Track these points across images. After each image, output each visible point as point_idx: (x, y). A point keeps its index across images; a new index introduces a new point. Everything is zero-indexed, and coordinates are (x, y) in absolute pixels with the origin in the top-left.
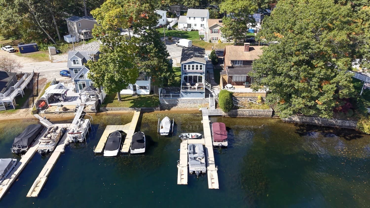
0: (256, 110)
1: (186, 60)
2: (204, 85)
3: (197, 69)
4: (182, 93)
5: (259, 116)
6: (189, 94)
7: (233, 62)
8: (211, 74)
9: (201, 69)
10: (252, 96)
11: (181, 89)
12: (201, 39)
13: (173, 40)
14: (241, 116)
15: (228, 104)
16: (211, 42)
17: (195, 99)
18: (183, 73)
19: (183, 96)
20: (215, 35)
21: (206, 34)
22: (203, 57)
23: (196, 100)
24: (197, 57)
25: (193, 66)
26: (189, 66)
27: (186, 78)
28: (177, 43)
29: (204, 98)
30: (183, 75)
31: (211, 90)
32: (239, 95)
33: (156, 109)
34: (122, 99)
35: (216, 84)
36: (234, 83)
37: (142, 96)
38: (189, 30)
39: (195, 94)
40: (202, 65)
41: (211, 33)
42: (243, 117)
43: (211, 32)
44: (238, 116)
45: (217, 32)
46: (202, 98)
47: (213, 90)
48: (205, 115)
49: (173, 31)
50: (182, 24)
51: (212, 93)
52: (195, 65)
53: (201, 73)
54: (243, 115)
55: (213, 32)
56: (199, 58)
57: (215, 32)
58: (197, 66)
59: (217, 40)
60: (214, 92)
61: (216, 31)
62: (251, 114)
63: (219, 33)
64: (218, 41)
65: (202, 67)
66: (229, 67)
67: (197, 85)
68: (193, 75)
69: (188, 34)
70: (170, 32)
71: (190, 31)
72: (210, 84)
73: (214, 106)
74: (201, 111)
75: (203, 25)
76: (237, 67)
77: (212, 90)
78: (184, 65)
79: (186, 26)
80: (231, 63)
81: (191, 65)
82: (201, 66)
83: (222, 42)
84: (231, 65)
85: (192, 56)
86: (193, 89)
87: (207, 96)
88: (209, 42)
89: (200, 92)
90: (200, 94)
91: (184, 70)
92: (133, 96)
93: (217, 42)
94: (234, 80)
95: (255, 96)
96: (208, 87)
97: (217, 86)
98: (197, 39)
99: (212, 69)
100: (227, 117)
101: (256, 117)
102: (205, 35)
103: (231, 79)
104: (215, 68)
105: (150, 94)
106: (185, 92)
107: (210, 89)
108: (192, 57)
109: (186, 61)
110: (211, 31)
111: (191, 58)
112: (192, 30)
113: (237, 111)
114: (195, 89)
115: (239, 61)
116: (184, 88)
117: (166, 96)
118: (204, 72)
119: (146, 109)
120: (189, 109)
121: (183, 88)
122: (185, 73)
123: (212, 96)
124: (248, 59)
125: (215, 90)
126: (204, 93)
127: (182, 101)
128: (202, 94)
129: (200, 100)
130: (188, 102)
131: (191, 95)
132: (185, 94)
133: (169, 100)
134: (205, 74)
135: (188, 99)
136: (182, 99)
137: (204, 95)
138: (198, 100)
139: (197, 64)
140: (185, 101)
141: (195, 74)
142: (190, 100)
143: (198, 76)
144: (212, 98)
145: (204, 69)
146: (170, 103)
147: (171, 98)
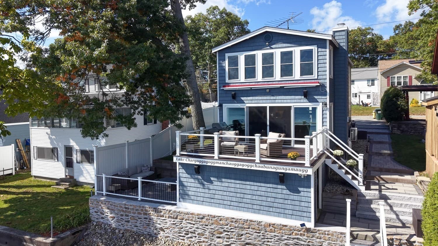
3: (287, 70)
9: (306, 70)
11: (178, 153)
18: (224, 98)
19: (185, 195)
23: (258, 227)
25: (268, 59)
26: (250, 60)
29: (310, 225)
30: (225, 107)
31: (368, 188)
35: (400, 167)
40: (314, 48)
41: (388, 86)
43: (388, 83)
45: (405, 83)
47: (380, 190)
51: (370, 202)
52: (277, 52)
53: (308, 95)
55: (393, 84)
57: (399, 84)
58: (287, 57)
61: (402, 81)
65: (315, 61)
68: (268, 105)
77: (373, 186)
78: (226, 55)
81: (259, 54)
82: (306, 56)
89: (281, 179)
90: (282, 190)
91: (227, 80)
106: (199, 170)
110: (388, 80)
118: (323, 86)
122: (234, 97)
125: (397, 189)
126: (305, 190)
127: (184, 221)
128: (295, 197)
129: (286, 237)
130: (213, 235)
131: (231, 194)
132: (199, 185)
133: (123, 211)
134: (328, 97)
135: (214, 217)
136: (179, 212)
137: (306, 204)
138: (273, 234)
139: (285, 45)
140: (195, 226)
141: (278, 97)
142: (221, 222)
143: (296, 109)
144: (370, 234)
145: (323, 69)
146: (126, 227)
147: (139, 199)
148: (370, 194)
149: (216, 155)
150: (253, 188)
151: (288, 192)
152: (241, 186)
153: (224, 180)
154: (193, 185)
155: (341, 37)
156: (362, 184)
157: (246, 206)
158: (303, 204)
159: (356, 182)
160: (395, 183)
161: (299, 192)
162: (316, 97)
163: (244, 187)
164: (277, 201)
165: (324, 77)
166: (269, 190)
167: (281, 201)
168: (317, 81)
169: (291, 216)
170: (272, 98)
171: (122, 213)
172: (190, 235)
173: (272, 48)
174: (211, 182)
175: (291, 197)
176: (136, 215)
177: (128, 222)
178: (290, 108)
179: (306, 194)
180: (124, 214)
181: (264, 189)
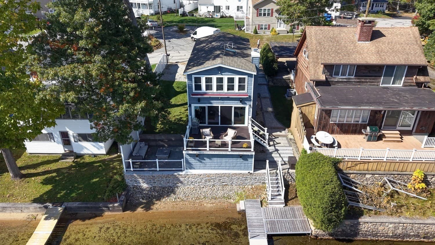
0: (417, 222)
1: (201, 64)
2: (251, 132)
3: (231, 88)
4: (188, 157)
5: (424, 238)
6: (207, 160)
7: (329, 68)
8: (265, 98)
9: (241, 88)
10: (396, 168)
11: (185, 149)
12: (237, 29)
13: (187, 31)
14: (369, 238)
15: (336, 208)
16: (257, 33)
17: (225, 175)
18: (192, 101)
19: (190, 166)
20: (264, 21)
21: (248, 18)
22: (249, 55)
23: (229, 175)
24: (232, 56)
25: (220, 80)
26: (209, 80)
27: (200, 114)
28: (192, 36)
29: (252, 172)
30: (193, 106)
31: (270, 146)
32: (357, 168)
33: (108, 208)
34: (23, 172)
35: (279, 125)
36: (336, 127)
37: (87, 160)
38: (218, 15)
39: (224, 160)
40: (246, 77)
41: (257, 16)
42: (374, 239)
43: (257, 14)
44: (358, 238)
45: (268, 14)
46: (247, 172)
47: (274, 145)
48: (257, 231)
49: (189, 17)
50: (205, 7)
51: (271, 153)
52: (225, 77)
53: (242, 101)
54: (376, 235)
55: (260, 15)
56: (235, 59)
57: (265, 15)
58: (231, 80)
59: (269, 29)
60: (277, 150)
61: (267, 12)
62: (399, 231)
63: (272, 16)
64: (270, 31)
65: (246, 84)
66: (318, 83)
67: (231, 133)
68: (220, 106)
69: (214, 22)
70: (185, 19)
71: (219, 17)
72: (266, 129)
73: (282, 197)
74: (243, 213)
75: (242, 7)
76: (338, 82)
77: (271, 143)
78: (193, 76)
79: (212, 9)
80: (324, 72)
81: (214, 78)
82: (241, 80)
83: (278, 34)
84: (323, 78)
85: (218, 52)
86: (219, 147)
87: (259, 165)
88: (252, 33)
89: (241, 156)
90: (240, 160)
91: (194, 91)
92: (63, 159)
93: (268, 33)
94: (335, 119)
95: (405, 169)
96: (261, 136)
97: (283, 133)
98: (230, 29)
99: (266, 87)
100: (325, 239)
101: (417, 239)
102: (245, 20)
103: (327, 117)
104: (271, 83)
105: (109, 153)
106: (197, 156)
107: (267, 142)
108: (218, 56)
109: (199, 67)
110: (258, 12)
111: (214, 59)
112: (222, 17)
113: (359, 223)
114: (224, 145)
115: (345, 66)
116: (192, 144)
117: (142, 165)
118: (250, 97)
119: (79, 208)
120: (208, 205)
121: (190, 144)
122: (199, 101)
123: (274, 165)
124: (373, 60)
125: (280, 143)
126: (251, 159)
127: (190, 178)
128: (246, 162)
129: (241, 177)
130: (206, 181)
131: (215, 164)
132: (197, 162)
133: (151, 178)
134: (252, 102)
135: (207, 174)
136: (187, 175)
137: (251, 164)
138: (235, 177)
139: (230, 74)
140: (197, 179)
141: (225, 101)
142: (211, 176)
143: (235, 107)
144: (275, 171)
145: (250, 88)
146: (153, 185)
147: (158, 170)
148: (271, 149)
149: (208, 149)
150: (226, 160)
151: (243, 160)
152: (220, 160)
153: (212, 158)
154: (194, 162)
155: (256, 61)
156: (267, 144)
157: (223, 167)
158: (249, 164)
159: (265, 144)
160: (278, 138)
161: (248, 160)
162: (246, 102)
163: (222, 160)
164: (238, 164)
165: (250, 92)
166: (234, 160)
167: (239, 164)
168: (247, 94)
169: (244, 169)
170: (222, 101)
171: (150, 179)
172: (194, 183)
173: (222, 75)
174: (205, 160)
175: (244, 162)
176: (160, 179)
177: (155, 183)
178: (232, 107)
179: (250, 161)
180: (152, 179)
181: (232, 160)
